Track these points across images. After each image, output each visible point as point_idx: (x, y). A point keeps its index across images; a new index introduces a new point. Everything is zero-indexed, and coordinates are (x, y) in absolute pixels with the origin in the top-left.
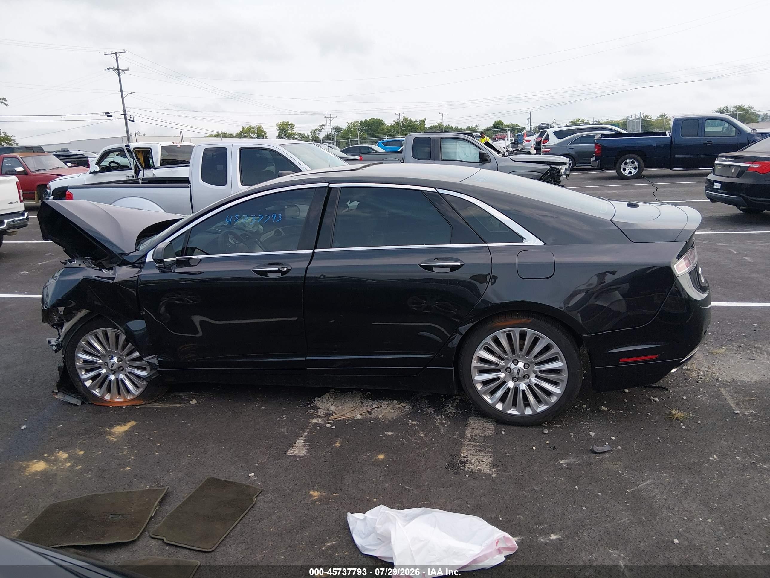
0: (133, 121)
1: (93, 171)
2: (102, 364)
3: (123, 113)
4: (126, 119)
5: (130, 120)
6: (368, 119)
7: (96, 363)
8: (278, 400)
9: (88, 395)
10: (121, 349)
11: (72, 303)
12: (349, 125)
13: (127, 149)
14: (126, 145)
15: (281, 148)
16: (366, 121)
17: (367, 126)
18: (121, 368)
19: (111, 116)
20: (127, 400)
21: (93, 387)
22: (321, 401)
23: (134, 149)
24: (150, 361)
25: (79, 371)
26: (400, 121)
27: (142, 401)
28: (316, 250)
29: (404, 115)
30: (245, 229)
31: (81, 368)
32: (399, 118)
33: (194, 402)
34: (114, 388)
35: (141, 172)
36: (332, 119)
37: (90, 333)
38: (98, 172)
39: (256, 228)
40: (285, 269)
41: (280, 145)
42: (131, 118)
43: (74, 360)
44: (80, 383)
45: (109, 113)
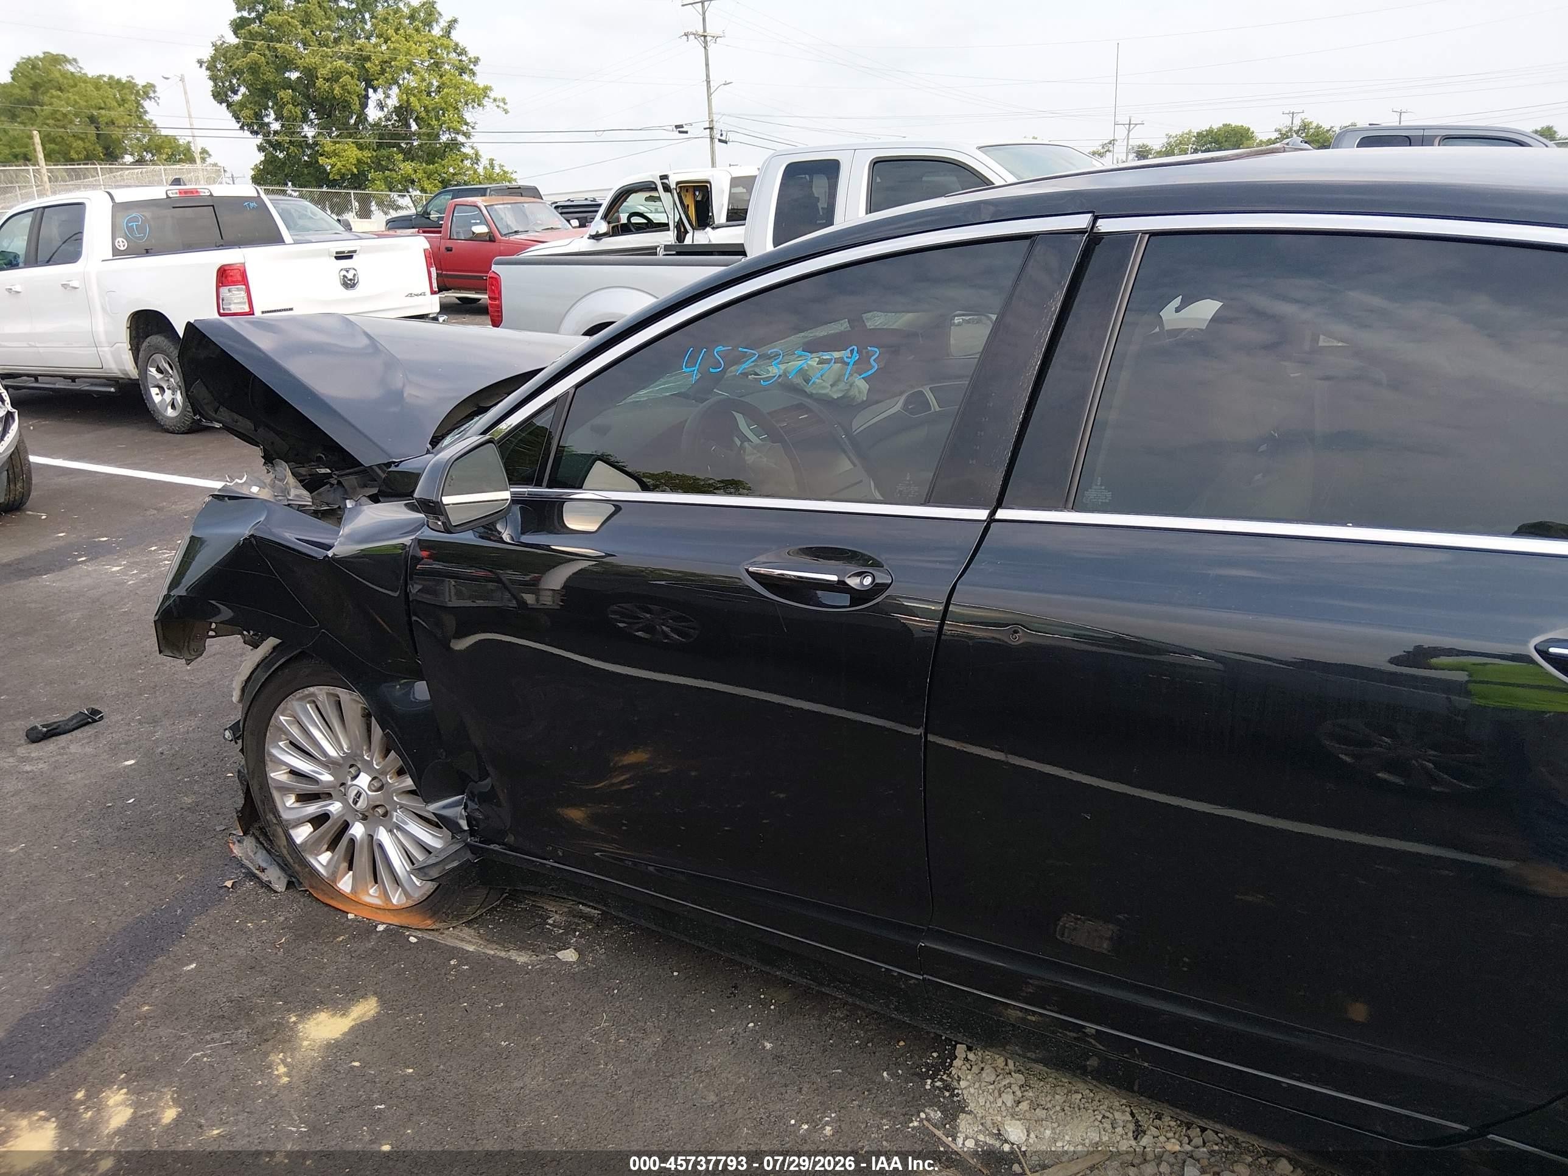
0: (726, 142)
1: (594, 233)
2: (334, 787)
3: (708, 126)
4: (712, 138)
5: (720, 140)
6: (1215, 127)
7: (316, 781)
8: (827, 1019)
9: (297, 867)
10: (381, 751)
11: (219, 611)
12: (1171, 139)
13: (662, 183)
14: (660, 176)
15: (979, 155)
16: (1210, 132)
17: (1211, 143)
18: (380, 811)
19: (686, 132)
20: (389, 907)
21: (313, 845)
22: (975, 1069)
23: (678, 183)
24: (445, 813)
25: (276, 795)
26: (1291, 130)
27: (429, 922)
28: (1001, 514)
29: (1303, 116)
30: (809, 389)
31: (285, 789)
32: (1289, 123)
33: (569, 955)
34: (362, 860)
35: (688, 235)
36: (1132, 126)
37: (299, 694)
38: (605, 235)
39: (841, 386)
40: (868, 581)
41: (979, 148)
42: (721, 135)
43: (263, 763)
44: (280, 830)
45: (681, 126)
